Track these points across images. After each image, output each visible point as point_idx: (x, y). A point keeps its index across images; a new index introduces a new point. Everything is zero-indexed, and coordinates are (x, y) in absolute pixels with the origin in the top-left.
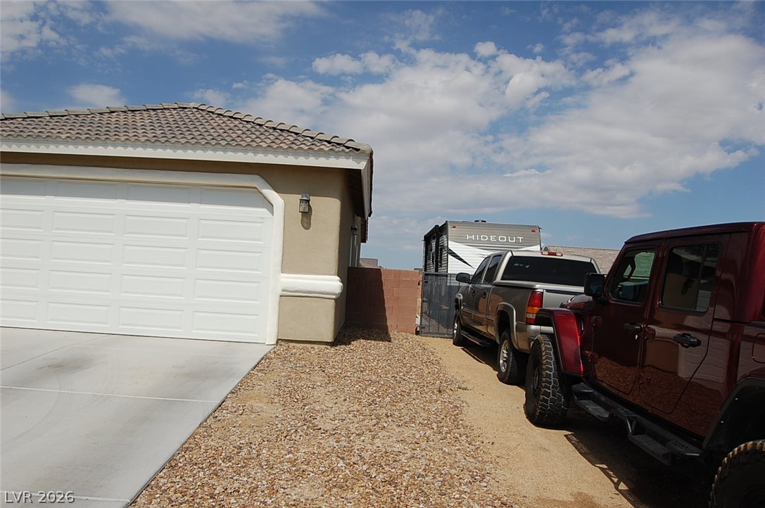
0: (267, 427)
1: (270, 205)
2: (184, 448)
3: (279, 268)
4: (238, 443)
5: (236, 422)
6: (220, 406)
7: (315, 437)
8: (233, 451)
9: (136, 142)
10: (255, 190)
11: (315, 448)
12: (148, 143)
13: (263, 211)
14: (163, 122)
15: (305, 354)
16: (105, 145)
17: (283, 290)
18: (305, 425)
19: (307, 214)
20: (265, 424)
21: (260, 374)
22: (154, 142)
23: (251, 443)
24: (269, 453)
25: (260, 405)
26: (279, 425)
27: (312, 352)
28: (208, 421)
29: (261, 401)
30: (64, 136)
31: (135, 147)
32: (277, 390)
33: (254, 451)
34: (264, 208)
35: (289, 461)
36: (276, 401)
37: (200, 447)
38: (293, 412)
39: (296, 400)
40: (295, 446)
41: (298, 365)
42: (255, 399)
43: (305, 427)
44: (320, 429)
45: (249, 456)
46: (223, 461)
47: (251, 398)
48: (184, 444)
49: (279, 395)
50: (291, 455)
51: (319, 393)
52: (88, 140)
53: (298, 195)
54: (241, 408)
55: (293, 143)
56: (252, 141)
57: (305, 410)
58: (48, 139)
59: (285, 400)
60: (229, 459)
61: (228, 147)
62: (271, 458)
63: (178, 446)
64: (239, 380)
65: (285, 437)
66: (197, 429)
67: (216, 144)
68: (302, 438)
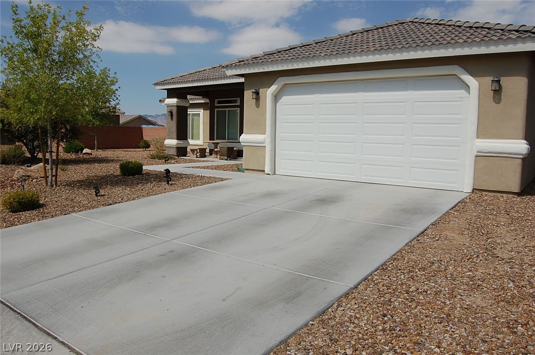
0: (455, 251)
1: (467, 87)
2: (393, 258)
3: (475, 135)
4: (432, 260)
5: (433, 245)
6: (422, 233)
7: (493, 262)
8: (427, 264)
9: (367, 52)
10: (455, 76)
11: (491, 270)
12: (376, 51)
13: (462, 92)
14: (387, 36)
15: (494, 201)
16: (348, 57)
17: (478, 152)
18: (486, 252)
19: (498, 92)
20: (454, 249)
21: (456, 213)
22: (380, 50)
23: (441, 261)
24: (454, 269)
25: (452, 235)
26: (465, 251)
27: (501, 200)
28: (412, 242)
29: (453, 232)
30: (323, 55)
31: (367, 55)
32: (468, 226)
33: (443, 267)
34: (462, 89)
35: (469, 277)
36: (465, 233)
37: (404, 259)
38: (478, 242)
39: (481, 234)
40: (475, 267)
41: (487, 209)
42: (449, 231)
43: (486, 254)
44: (498, 257)
45: (438, 270)
46: (419, 271)
47: (446, 230)
48: (394, 255)
49: (469, 229)
50: (471, 273)
51: (502, 230)
52: (338, 55)
53: (489, 78)
54: (438, 236)
55: (485, 36)
56: (452, 39)
57: (488, 242)
58: (314, 57)
59: (473, 233)
60: (424, 269)
61: (433, 46)
62: (455, 273)
63: (388, 256)
64: (440, 216)
65: (468, 260)
66: (404, 247)
67: (424, 45)
68: (481, 262)
